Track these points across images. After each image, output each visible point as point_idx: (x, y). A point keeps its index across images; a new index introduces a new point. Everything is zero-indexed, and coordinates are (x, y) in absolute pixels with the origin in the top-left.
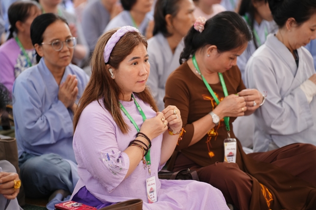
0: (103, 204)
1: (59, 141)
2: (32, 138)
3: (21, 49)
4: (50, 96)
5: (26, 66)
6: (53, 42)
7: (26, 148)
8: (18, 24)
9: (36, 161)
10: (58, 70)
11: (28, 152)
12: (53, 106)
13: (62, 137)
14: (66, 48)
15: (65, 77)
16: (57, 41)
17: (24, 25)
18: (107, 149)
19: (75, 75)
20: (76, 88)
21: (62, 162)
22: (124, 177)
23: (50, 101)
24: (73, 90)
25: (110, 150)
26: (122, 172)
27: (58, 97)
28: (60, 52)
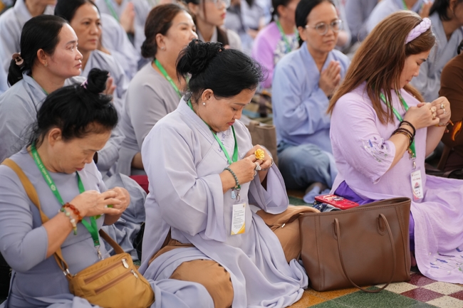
0: (364, 200)
1: (317, 132)
2: (290, 127)
3: (282, 34)
4: (311, 83)
5: (286, 52)
6: (318, 25)
7: (283, 137)
8: (280, 9)
9: (294, 152)
10: (320, 55)
11: (286, 141)
12: (313, 94)
13: (320, 128)
14: (331, 32)
15: (327, 63)
16: (322, 24)
17: (286, 10)
18: (368, 136)
19: (338, 62)
20: (339, 75)
21: (320, 154)
22: (390, 165)
23: (309, 89)
24: (334, 78)
25: (372, 136)
26: (387, 159)
27: (319, 85)
28: (324, 36)
